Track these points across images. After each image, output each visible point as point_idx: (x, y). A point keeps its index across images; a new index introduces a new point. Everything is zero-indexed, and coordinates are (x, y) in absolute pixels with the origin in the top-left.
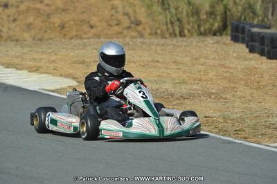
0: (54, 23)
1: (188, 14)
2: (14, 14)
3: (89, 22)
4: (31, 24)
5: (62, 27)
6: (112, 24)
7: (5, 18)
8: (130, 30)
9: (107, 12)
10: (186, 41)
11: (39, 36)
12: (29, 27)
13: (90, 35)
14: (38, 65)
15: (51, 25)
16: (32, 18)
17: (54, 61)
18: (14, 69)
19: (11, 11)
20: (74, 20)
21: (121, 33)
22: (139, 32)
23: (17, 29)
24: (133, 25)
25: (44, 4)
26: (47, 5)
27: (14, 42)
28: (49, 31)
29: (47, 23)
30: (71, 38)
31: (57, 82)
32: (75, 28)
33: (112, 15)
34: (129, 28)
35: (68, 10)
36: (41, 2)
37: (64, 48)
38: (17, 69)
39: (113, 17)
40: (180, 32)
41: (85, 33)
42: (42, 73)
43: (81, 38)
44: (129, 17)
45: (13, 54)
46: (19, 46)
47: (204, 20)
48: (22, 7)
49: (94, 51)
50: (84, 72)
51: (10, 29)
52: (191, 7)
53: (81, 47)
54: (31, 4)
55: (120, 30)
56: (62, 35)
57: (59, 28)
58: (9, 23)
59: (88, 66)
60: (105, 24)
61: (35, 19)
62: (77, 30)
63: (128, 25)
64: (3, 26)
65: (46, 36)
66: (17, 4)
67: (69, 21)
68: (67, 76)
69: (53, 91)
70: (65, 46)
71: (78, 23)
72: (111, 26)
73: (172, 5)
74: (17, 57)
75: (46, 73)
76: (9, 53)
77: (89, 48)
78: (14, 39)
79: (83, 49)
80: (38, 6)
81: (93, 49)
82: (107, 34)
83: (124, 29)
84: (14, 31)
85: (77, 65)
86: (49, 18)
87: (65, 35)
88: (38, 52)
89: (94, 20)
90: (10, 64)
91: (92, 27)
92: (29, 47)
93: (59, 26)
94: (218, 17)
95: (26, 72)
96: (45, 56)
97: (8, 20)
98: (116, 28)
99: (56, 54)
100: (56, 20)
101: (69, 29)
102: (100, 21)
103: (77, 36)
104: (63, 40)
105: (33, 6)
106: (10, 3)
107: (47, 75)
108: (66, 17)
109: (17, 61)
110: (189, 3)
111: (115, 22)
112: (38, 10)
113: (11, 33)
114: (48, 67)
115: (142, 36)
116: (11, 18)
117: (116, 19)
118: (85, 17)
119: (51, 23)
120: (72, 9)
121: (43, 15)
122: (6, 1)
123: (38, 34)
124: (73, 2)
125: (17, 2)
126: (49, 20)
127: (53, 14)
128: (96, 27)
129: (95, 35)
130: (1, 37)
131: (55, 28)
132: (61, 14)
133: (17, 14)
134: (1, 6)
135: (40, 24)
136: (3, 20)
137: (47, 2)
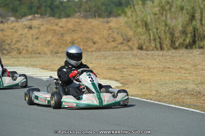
0: (66, 40)
1: (165, 33)
2: (37, 34)
3: (92, 40)
4: (49, 41)
5: (73, 43)
6: (109, 41)
7: (30, 37)
8: (123, 45)
9: (105, 32)
10: (179, 53)
11: (56, 50)
12: (48, 43)
13: (93, 49)
15: (64, 42)
16: (50, 36)
19: (34, 31)
20: (81, 38)
21: (117, 47)
22: (129, 46)
23: (39, 45)
24: (125, 42)
25: (59, 26)
26: (61, 27)
28: (63, 46)
29: (62, 41)
32: (82, 44)
33: (109, 34)
34: (122, 43)
35: (77, 30)
36: (57, 25)
39: (110, 36)
40: (160, 46)
41: (90, 48)
44: (122, 36)
47: (178, 37)
48: (43, 29)
51: (33, 45)
52: (167, 28)
53: (103, 58)
54: (48, 26)
55: (116, 45)
58: (33, 40)
59: (121, 71)
60: (104, 41)
61: (53, 37)
62: (84, 46)
63: (121, 41)
64: (28, 43)
65: (61, 50)
66: (38, 26)
68: (110, 79)
71: (85, 40)
72: (108, 42)
73: (153, 26)
78: (37, 52)
80: (55, 27)
82: (106, 48)
83: (119, 44)
84: (36, 46)
86: (63, 36)
89: (96, 38)
91: (94, 43)
93: (70, 43)
94: (189, 35)
97: (32, 38)
98: (113, 44)
99: (91, 63)
100: (68, 38)
102: (101, 39)
105: (50, 27)
106: (33, 26)
108: (75, 36)
110: (166, 25)
111: (112, 39)
112: (54, 31)
113: (35, 48)
115: (132, 49)
116: (35, 37)
117: (112, 37)
118: (89, 36)
119: (64, 40)
120: (80, 30)
121: (59, 34)
122: (30, 24)
123: (55, 48)
124: (80, 24)
125: (38, 25)
126: (62, 38)
127: (66, 34)
128: (98, 43)
129: (97, 49)
130: (27, 51)
131: (67, 44)
132: (71, 33)
133: (39, 33)
134: (26, 28)
135: (56, 41)
136: (28, 38)
137: (60, 24)
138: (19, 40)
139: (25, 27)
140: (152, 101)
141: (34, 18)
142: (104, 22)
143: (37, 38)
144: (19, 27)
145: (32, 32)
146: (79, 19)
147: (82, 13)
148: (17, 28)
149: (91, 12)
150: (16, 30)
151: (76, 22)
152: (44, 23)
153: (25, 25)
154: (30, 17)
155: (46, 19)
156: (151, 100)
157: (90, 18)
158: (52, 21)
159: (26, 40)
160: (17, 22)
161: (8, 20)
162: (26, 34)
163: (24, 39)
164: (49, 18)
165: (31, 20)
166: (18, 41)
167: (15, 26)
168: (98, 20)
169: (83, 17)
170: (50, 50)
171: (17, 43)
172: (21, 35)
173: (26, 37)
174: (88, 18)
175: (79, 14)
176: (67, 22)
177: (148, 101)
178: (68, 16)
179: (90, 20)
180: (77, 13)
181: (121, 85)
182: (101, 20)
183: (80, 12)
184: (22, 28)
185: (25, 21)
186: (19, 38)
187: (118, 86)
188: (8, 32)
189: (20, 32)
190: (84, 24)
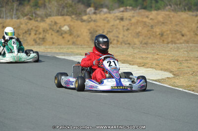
0: (156, 32)
2: (128, 25)
3: (181, 32)
4: (139, 32)
5: (162, 35)
7: (121, 27)
9: (194, 25)
11: (145, 41)
12: (138, 34)
13: (181, 41)
14: (145, 61)
15: (154, 34)
16: (140, 28)
17: (157, 59)
18: (128, 64)
19: (125, 23)
20: (170, 30)
23: (130, 36)
25: (149, 19)
26: (151, 19)
27: (128, 45)
28: (152, 37)
29: (151, 32)
30: (168, 43)
31: (159, 74)
32: (170, 36)
35: (166, 23)
36: (147, 17)
37: (164, 50)
38: (130, 64)
41: (178, 40)
42: (148, 68)
43: (175, 43)
45: (127, 53)
46: (131, 48)
48: (134, 20)
49: (185, 53)
50: (178, 67)
51: (124, 36)
53: (176, 50)
54: (140, 18)
56: (161, 41)
57: (159, 36)
58: (124, 31)
59: (181, 63)
60: (192, 33)
61: (143, 29)
62: (172, 37)
64: (119, 33)
65: (150, 41)
66: (130, 18)
67: (167, 31)
68: (166, 70)
69: (156, 81)
70: (164, 49)
71: (174, 32)
72: (197, 35)
74: (130, 56)
75: (150, 67)
76: (124, 53)
77: (182, 50)
78: (128, 42)
79: (177, 51)
80: (145, 20)
81: (184, 51)
82: (194, 41)
84: (127, 37)
85: (173, 62)
86: (152, 28)
87: (163, 41)
88: (145, 52)
89: (185, 31)
90: (124, 61)
92: (139, 49)
93: (159, 34)
95: (137, 66)
96: (150, 56)
97: (123, 29)
99: (158, 54)
100: (158, 30)
101: (166, 37)
102: (189, 32)
103: (172, 41)
104: (163, 45)
105: (141, 20)
106: (125, 18)
107: (152, 69)
108: (165, 28)
109: (130, 59)
112: (145, 23)
113: (125, 39)
114: (152, 63)
116: (125, 28)
118: (178, 28)
119: (153, 32)
120: (169, 22)
121: (148, 26)
122: (121, 16)
123: (144, 39)
124: (170, 17)
125: (130, 16)
126: (152, 30)
127: (155, 26)
128: (186, 35)
129: (185, 41)
130: (118, 41)
131: (157, 36)
132: (161, 25)
133: (130, 25)
134: (118, 19)
135: (146, 32)
136: (119, 29)
137: (151, 17)
138: (111, 30)
139: (116, 18)
140: (193, 93)
141: (126, 10)
142: (193, 15)
143: (128, 29)
144: (111, 18)
145: (123, 23)
146: (169, 11)
147: (173, 6)
148: (109, 19)
149: (181, 6)
150: (108, 22)
151: (166, 15)
152: (135, 15)
153: (117, 16)
154: (122, 9)
155: (137, 11)
156: (193, 91)
157: (180, 11)
158: (143, 13)
159: (117, 31)
160: (110, 13)
161: (101, 11)
162: (117, 25)
163: (115, 30)
164: (140, 11)
165: (123, 11)
166: (110, 32)
167: (107, 17)
168: (187, 14)
169: (173, 10)
170: (139, 41)
171: (109, 33)
172: (113, 26)
173: (117, 28)
174: (178, 11)
175: (169, 7)
176: (158, 14)
177: (189, 92)
178: (158, 9)
179: (180, 13)
180: (167, 6)
181: (172, 76)
182: (191, 13)
183: (170, 5)
184: (114, 19)
185: (117, 13)
186: (111, 29)
187: (169, 76)
188: (101, 23)
189: (112, 23)
190: (173, 17)
